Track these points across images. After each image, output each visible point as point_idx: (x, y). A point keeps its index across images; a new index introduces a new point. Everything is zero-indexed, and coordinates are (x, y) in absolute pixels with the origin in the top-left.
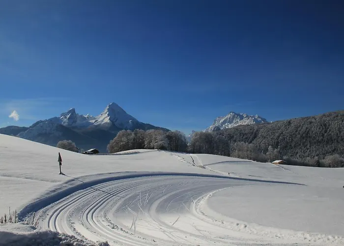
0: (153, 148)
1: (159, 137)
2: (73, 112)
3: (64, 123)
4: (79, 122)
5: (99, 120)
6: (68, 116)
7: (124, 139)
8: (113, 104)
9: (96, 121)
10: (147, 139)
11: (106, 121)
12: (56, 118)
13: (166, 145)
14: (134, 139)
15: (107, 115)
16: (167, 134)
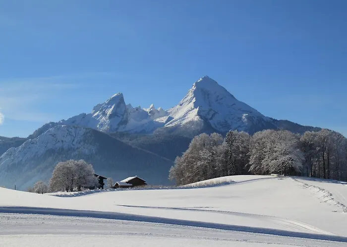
0: (267, 173)
1: (280, 147)
2: (119, 101)
3: (102, 125)
4: (133, 123)
5: (176, 117)
6: (109, 112)
7: (205, 154)
8: (206, 79)
9: (170, 119)
10: (254, 151)
11: (190, 119)
12: (84, 116)
13: (298, 165)
14: (226, 153)
15: (192, 105)
16: (302, 139)
